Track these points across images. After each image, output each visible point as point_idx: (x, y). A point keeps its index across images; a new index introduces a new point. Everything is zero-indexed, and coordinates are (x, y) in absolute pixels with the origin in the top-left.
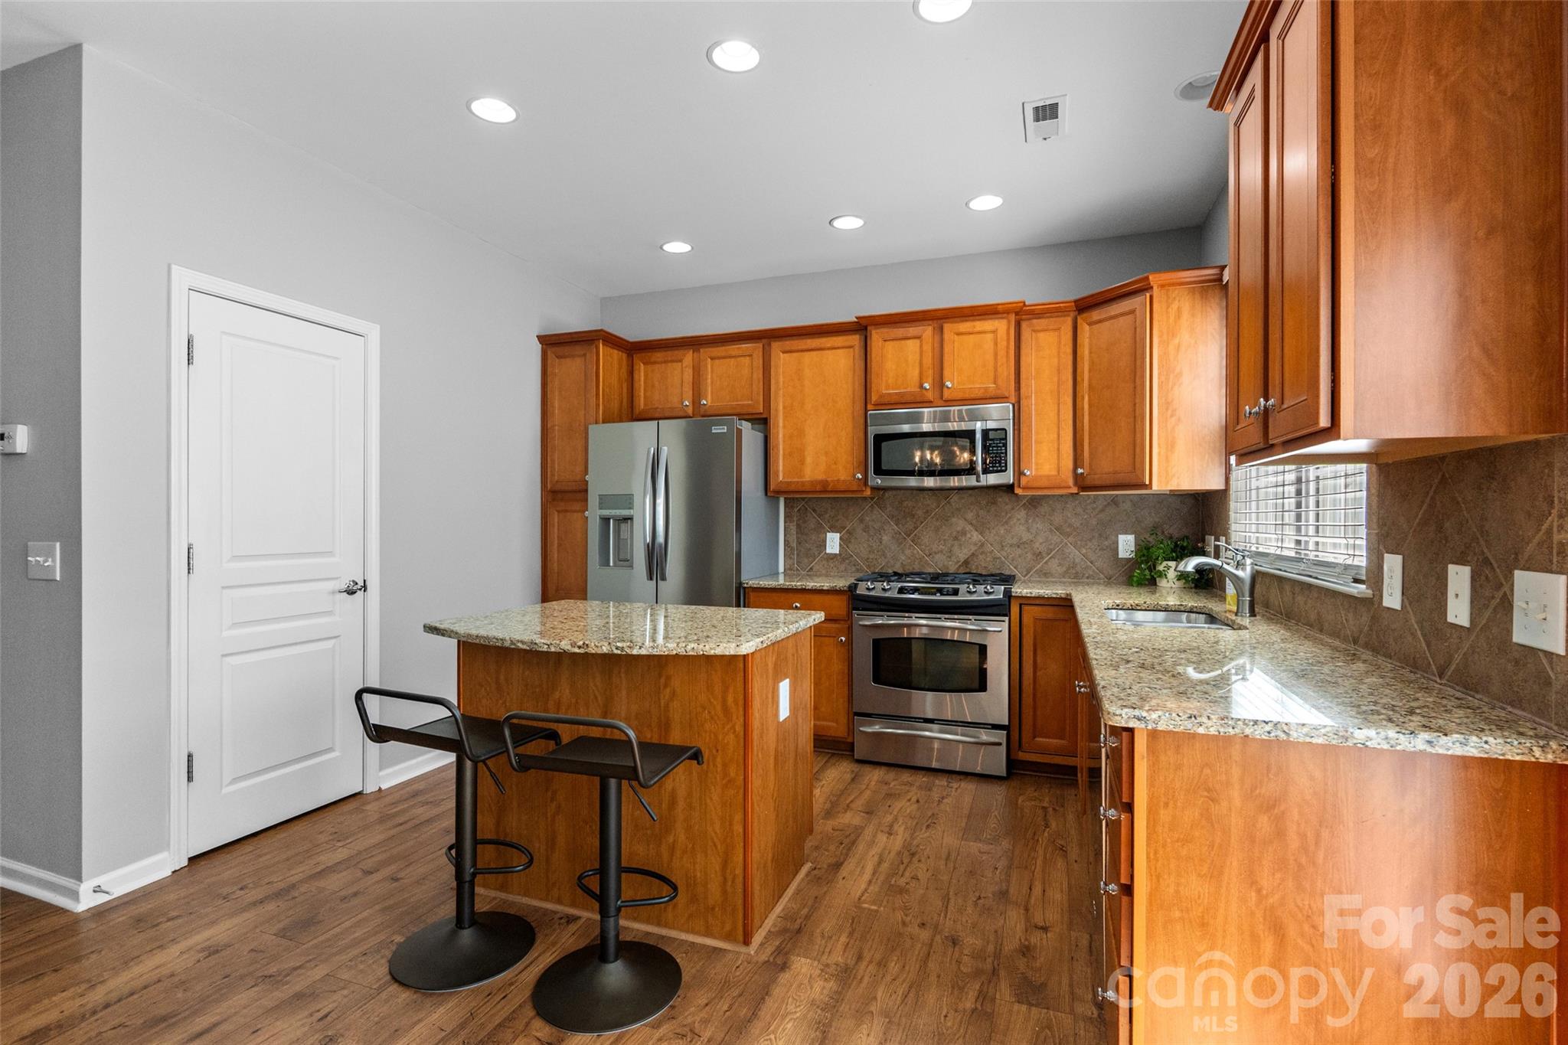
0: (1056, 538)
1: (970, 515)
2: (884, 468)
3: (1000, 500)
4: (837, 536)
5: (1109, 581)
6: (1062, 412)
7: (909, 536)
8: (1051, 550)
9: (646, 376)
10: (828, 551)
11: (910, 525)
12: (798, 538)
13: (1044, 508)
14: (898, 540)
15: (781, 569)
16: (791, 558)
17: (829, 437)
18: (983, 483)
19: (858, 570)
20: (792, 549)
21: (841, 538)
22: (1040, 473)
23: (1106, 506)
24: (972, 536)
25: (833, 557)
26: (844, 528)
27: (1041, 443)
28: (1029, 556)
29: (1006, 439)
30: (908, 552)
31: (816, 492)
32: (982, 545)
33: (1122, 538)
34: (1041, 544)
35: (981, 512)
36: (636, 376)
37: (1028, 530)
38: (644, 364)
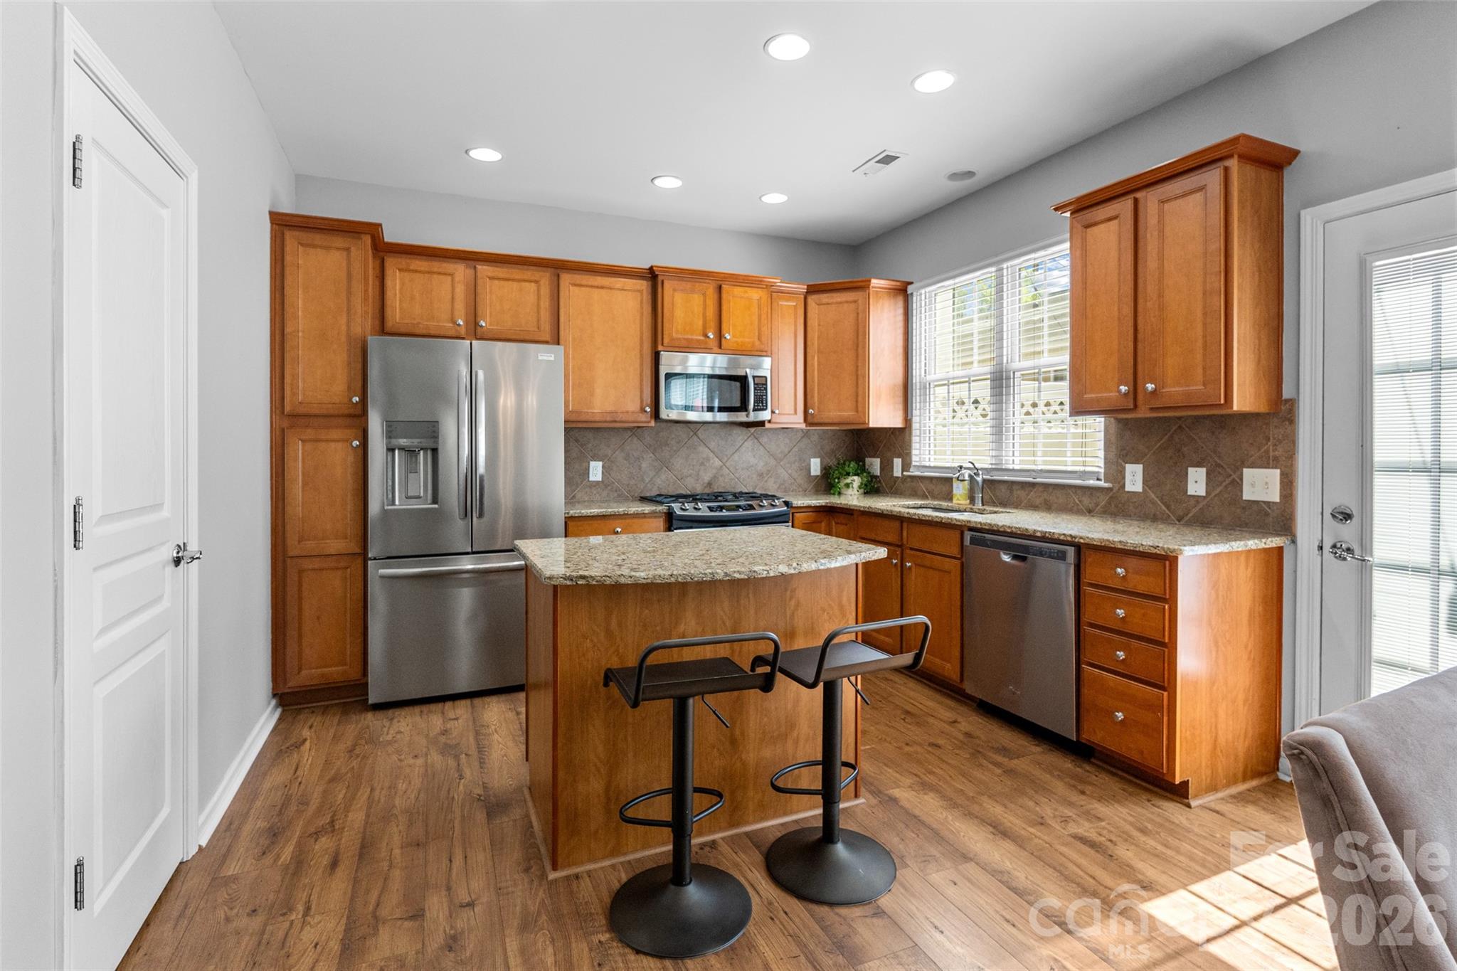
4: (599, 464)
7: (664, 463)
9: (402, 283)
10: (592, 478)
11: (664, 454)
14: (654, 467)
17: (618, 372)
19: (619, 496)
21: (603, 467)
22: (783, 412)
23: (802, 438)
24: (714, 461)
25: (596, 484)
26: (606, 457)
27: (784, 389)
29: (766, 384)
31: (606, 422)
32: (721, 469)
33: (814, 461)
35: (721, 442)
36: (388, 282)
37: (754, 456)
38: (400, 271)
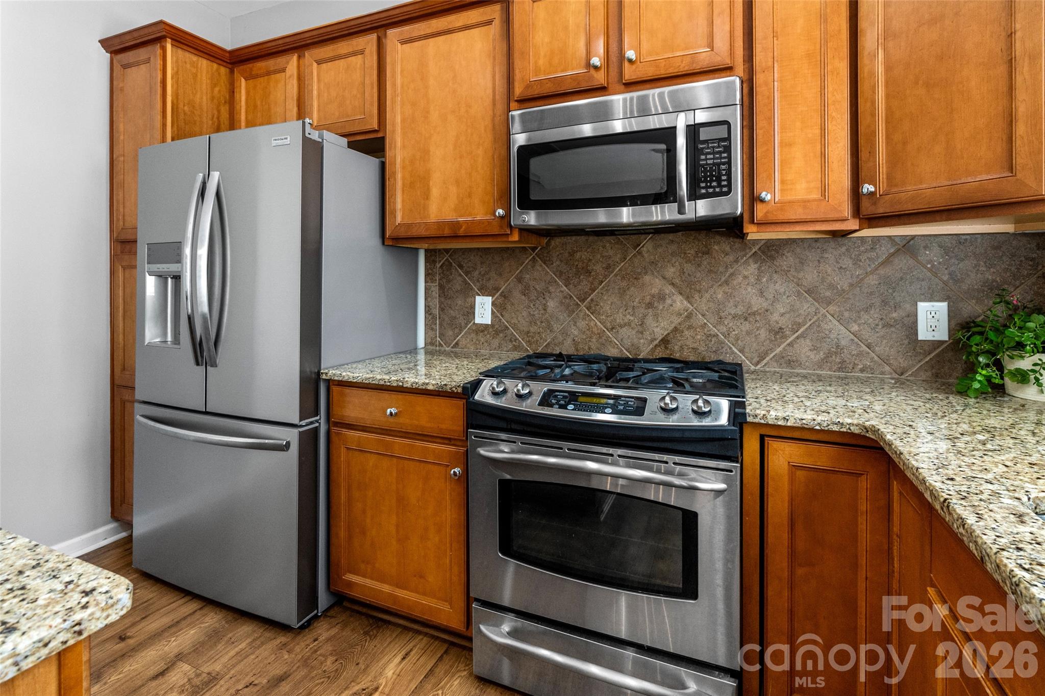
0: (807, 307)
1: (671, 271)
2: (533, 197)
3: (716, 247)
4: (488, 300)
5: (901, 381)
6: (830, 88)
7: (583, 301)
8: (800, 325)
9: (248, 93)
10: (478, 320)
11: (585, 285)
12: (441, 303)
13: (787, 260)
14: (568, 306)
15: (421, 342)
16: (432, 329)
17: (461, 157)
18: (689, 215)
19: (515, 348)
20: (434, 318)
21: (493, 304)
22: (789, 197)
23: (893, 255)
24: (675, 301)
25: (483, 328)
26: (497, 289)
27: (790, 145)
28: (763, 333)
29: (729, 139)
30: (582, 324)
32: (689, 316)
33: (923, 307)
34: (782, 315)
35: (688, 267)
36: (237, 95)
37: (761, 293)
38: (246, 79)
